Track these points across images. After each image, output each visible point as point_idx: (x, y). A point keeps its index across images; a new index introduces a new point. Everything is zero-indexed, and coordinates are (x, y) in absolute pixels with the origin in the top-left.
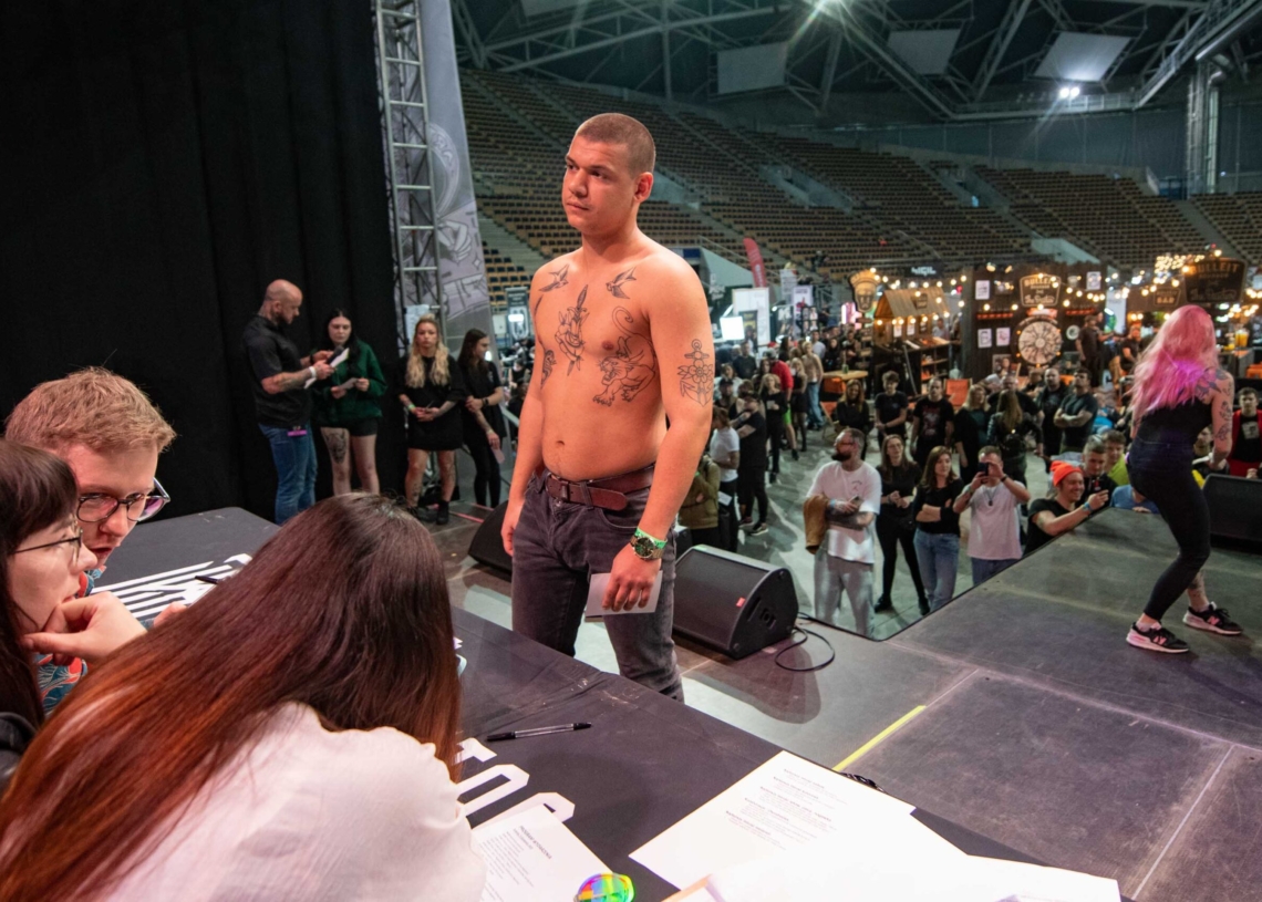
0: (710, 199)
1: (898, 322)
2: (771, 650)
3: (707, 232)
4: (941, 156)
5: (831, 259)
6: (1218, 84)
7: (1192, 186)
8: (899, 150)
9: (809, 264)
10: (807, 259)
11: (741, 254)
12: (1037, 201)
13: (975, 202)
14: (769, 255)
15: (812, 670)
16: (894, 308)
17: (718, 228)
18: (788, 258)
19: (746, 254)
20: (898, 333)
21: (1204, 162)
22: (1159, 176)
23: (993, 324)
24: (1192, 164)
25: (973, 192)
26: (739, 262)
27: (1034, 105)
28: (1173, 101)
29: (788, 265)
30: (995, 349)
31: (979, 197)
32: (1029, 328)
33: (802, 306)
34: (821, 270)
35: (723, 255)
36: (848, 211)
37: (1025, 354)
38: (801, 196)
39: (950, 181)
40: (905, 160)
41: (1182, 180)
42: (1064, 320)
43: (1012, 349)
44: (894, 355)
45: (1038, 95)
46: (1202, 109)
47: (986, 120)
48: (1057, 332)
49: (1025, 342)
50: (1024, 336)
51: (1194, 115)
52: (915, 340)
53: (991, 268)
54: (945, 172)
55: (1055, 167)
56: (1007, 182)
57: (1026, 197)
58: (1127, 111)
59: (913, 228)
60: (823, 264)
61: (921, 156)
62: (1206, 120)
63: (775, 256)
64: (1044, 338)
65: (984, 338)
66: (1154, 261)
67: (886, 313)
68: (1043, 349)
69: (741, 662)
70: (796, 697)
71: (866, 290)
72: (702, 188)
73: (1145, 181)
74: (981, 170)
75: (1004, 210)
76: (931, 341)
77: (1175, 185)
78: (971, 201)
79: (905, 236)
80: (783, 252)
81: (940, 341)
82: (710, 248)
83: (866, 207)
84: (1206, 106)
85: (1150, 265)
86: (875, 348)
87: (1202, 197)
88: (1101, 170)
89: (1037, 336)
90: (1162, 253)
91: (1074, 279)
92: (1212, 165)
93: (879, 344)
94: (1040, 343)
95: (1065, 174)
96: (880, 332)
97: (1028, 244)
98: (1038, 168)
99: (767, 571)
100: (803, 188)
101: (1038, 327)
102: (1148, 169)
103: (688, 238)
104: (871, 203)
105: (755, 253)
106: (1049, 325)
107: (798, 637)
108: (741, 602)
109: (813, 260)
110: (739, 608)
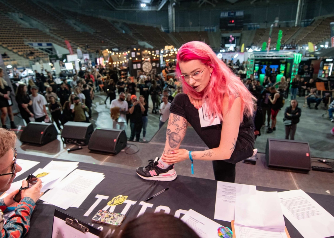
0: (52, 28)
1: (115, 63)
2: (123, 150)
3: (53, 38)
4: (114, 19)
5: (90, 46)
6: (174, 6)
7: (171, 30)
8: (103, 17)
9: (84, 48)
10: (83, 46)
11: (65, 45)
12: (138, 32)
13: (124, 32)
14: (72, 45)
15: (136, 153)
16: (113, 59)
17: (56, 37)
18: (78, 46)
19: (66, 45)
20: (115, 66)
21: (173, 25)
22: (164, 27)
23: (137, 63)
24: (170, 25)
25: (123, 29)
26: (64, 47)
27: (135, 8)
28: (165, 9)
29: (78, 48)
30: (137, 69)
31: (125, 31)
32: (144, 64)
33: (87, 59)
34: (88, 49)
35: (59, 45)
36: (92, 33)
37: (144, 70)
38: (79, 29)
39: (118, 26)
40: (105, 20)
41: (168, 28)
42: (152, 61)
43: (141, 69)
44: (114, 72)
45: (136, 5)
46: (171, 12)
47: (124, 11)
48: (150, 64)
49: (144, 67)
50: (144, 66)
51: (170, 13)
52: (119, 67)
53: (135, 49)
54: (116, 24)
55: (142, 24)
56: (131, 27)
57: (136, 31)
58: (156, 11)
59: (110, 38)
60: (88, 48)
61: (109, 19)
62: (172, 15)
63: (74, 46)
64: (148, 66)
65: (135, 66)
66: (164, 47)
67: (111, 61)
68: (148, 69)
69: (117, 155)
70: (135, 160)
71: (106, 55)
72: (49, 25)
73: (161, 28)
74: (125, 24)
75: (131, 34)
76: (123, 68)
77: (167, 30)
78: (122, 32)
79: (108, 40)
80: (77, 44)
81: (125, 68)
82: (55, 43)
83: (96, 32)
84: (172, 11)
85: (163, 48)
86: (110, 70)
87: (173, 32)
88: (151, 25)
89: (146, 66)
90: (166, 45)
91: (153, 52)
92: (174, 25)
93: (111, 69)
94: (147, 67)
95: (144, 26)
96: (110, 66)
97: (137, 43)
98: (138, 24)
99: (120, 132)
100: (79, 26)
101: (146, 63)
102: (161, 26)
103: (47, 40)
104: (98, 31)
105: (69, 45)
106: (149, 63)
107: (128, 146)
108: (115, 140)
109: (85, 47)
110: (115, 142)
